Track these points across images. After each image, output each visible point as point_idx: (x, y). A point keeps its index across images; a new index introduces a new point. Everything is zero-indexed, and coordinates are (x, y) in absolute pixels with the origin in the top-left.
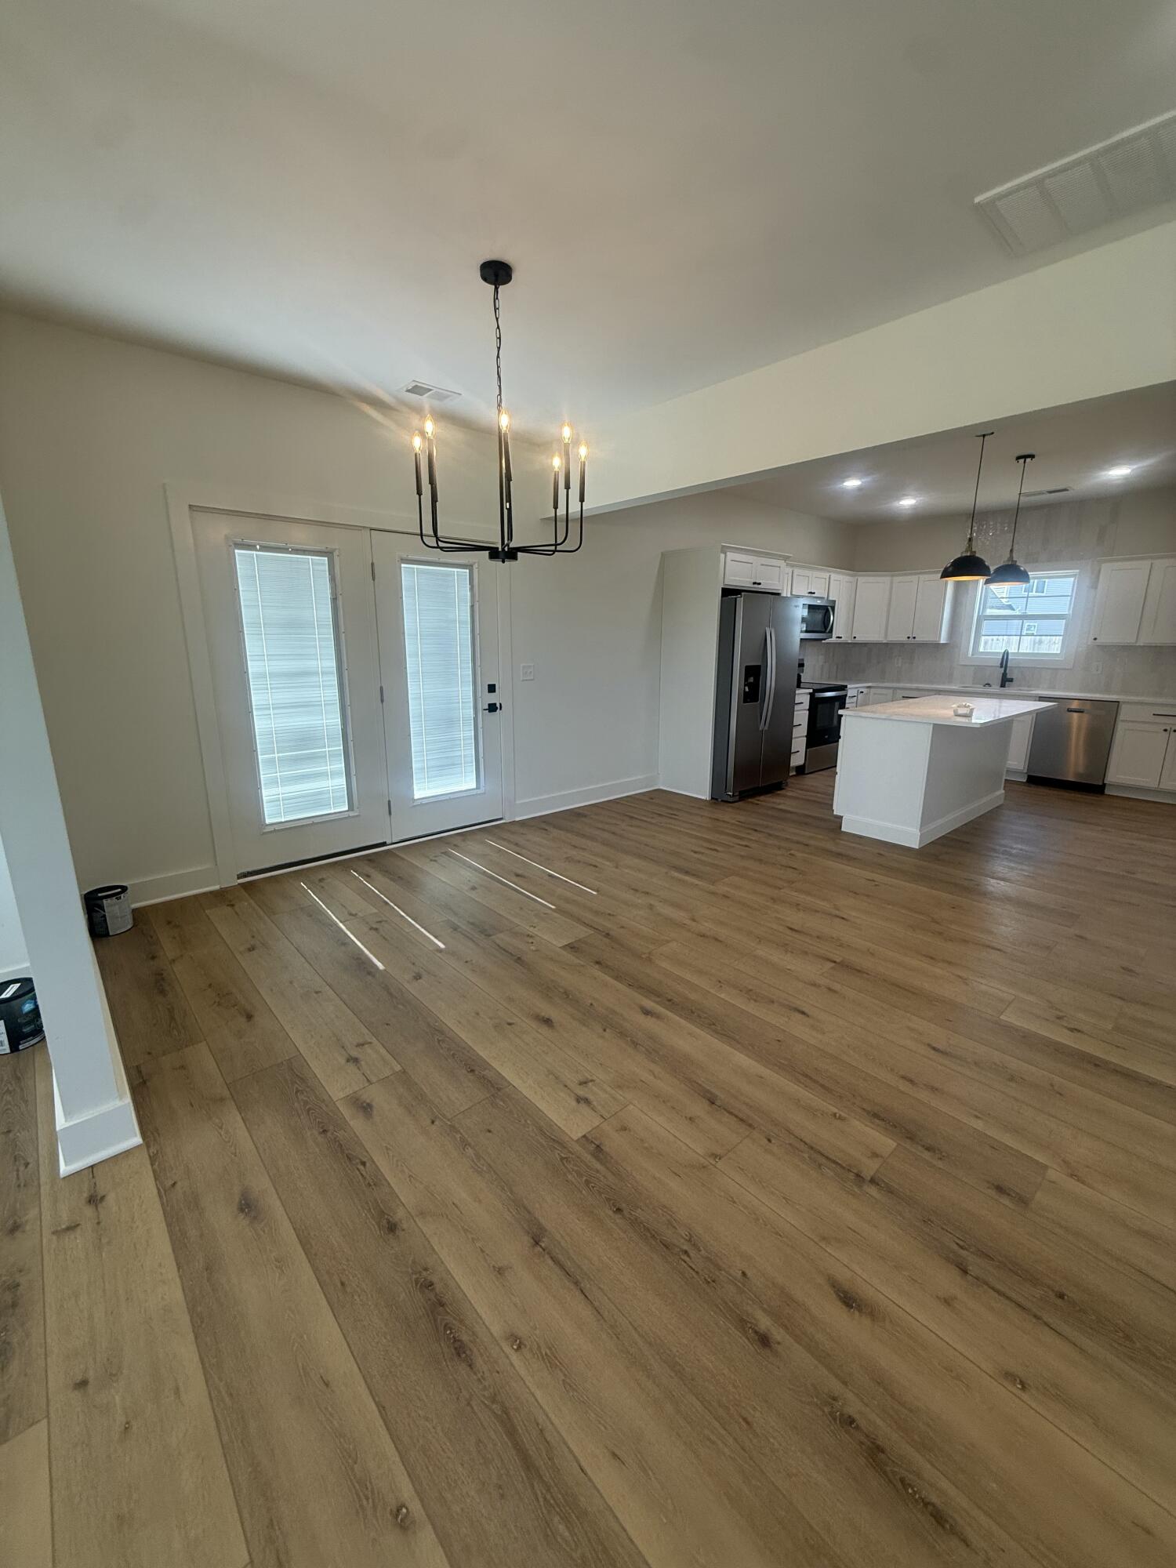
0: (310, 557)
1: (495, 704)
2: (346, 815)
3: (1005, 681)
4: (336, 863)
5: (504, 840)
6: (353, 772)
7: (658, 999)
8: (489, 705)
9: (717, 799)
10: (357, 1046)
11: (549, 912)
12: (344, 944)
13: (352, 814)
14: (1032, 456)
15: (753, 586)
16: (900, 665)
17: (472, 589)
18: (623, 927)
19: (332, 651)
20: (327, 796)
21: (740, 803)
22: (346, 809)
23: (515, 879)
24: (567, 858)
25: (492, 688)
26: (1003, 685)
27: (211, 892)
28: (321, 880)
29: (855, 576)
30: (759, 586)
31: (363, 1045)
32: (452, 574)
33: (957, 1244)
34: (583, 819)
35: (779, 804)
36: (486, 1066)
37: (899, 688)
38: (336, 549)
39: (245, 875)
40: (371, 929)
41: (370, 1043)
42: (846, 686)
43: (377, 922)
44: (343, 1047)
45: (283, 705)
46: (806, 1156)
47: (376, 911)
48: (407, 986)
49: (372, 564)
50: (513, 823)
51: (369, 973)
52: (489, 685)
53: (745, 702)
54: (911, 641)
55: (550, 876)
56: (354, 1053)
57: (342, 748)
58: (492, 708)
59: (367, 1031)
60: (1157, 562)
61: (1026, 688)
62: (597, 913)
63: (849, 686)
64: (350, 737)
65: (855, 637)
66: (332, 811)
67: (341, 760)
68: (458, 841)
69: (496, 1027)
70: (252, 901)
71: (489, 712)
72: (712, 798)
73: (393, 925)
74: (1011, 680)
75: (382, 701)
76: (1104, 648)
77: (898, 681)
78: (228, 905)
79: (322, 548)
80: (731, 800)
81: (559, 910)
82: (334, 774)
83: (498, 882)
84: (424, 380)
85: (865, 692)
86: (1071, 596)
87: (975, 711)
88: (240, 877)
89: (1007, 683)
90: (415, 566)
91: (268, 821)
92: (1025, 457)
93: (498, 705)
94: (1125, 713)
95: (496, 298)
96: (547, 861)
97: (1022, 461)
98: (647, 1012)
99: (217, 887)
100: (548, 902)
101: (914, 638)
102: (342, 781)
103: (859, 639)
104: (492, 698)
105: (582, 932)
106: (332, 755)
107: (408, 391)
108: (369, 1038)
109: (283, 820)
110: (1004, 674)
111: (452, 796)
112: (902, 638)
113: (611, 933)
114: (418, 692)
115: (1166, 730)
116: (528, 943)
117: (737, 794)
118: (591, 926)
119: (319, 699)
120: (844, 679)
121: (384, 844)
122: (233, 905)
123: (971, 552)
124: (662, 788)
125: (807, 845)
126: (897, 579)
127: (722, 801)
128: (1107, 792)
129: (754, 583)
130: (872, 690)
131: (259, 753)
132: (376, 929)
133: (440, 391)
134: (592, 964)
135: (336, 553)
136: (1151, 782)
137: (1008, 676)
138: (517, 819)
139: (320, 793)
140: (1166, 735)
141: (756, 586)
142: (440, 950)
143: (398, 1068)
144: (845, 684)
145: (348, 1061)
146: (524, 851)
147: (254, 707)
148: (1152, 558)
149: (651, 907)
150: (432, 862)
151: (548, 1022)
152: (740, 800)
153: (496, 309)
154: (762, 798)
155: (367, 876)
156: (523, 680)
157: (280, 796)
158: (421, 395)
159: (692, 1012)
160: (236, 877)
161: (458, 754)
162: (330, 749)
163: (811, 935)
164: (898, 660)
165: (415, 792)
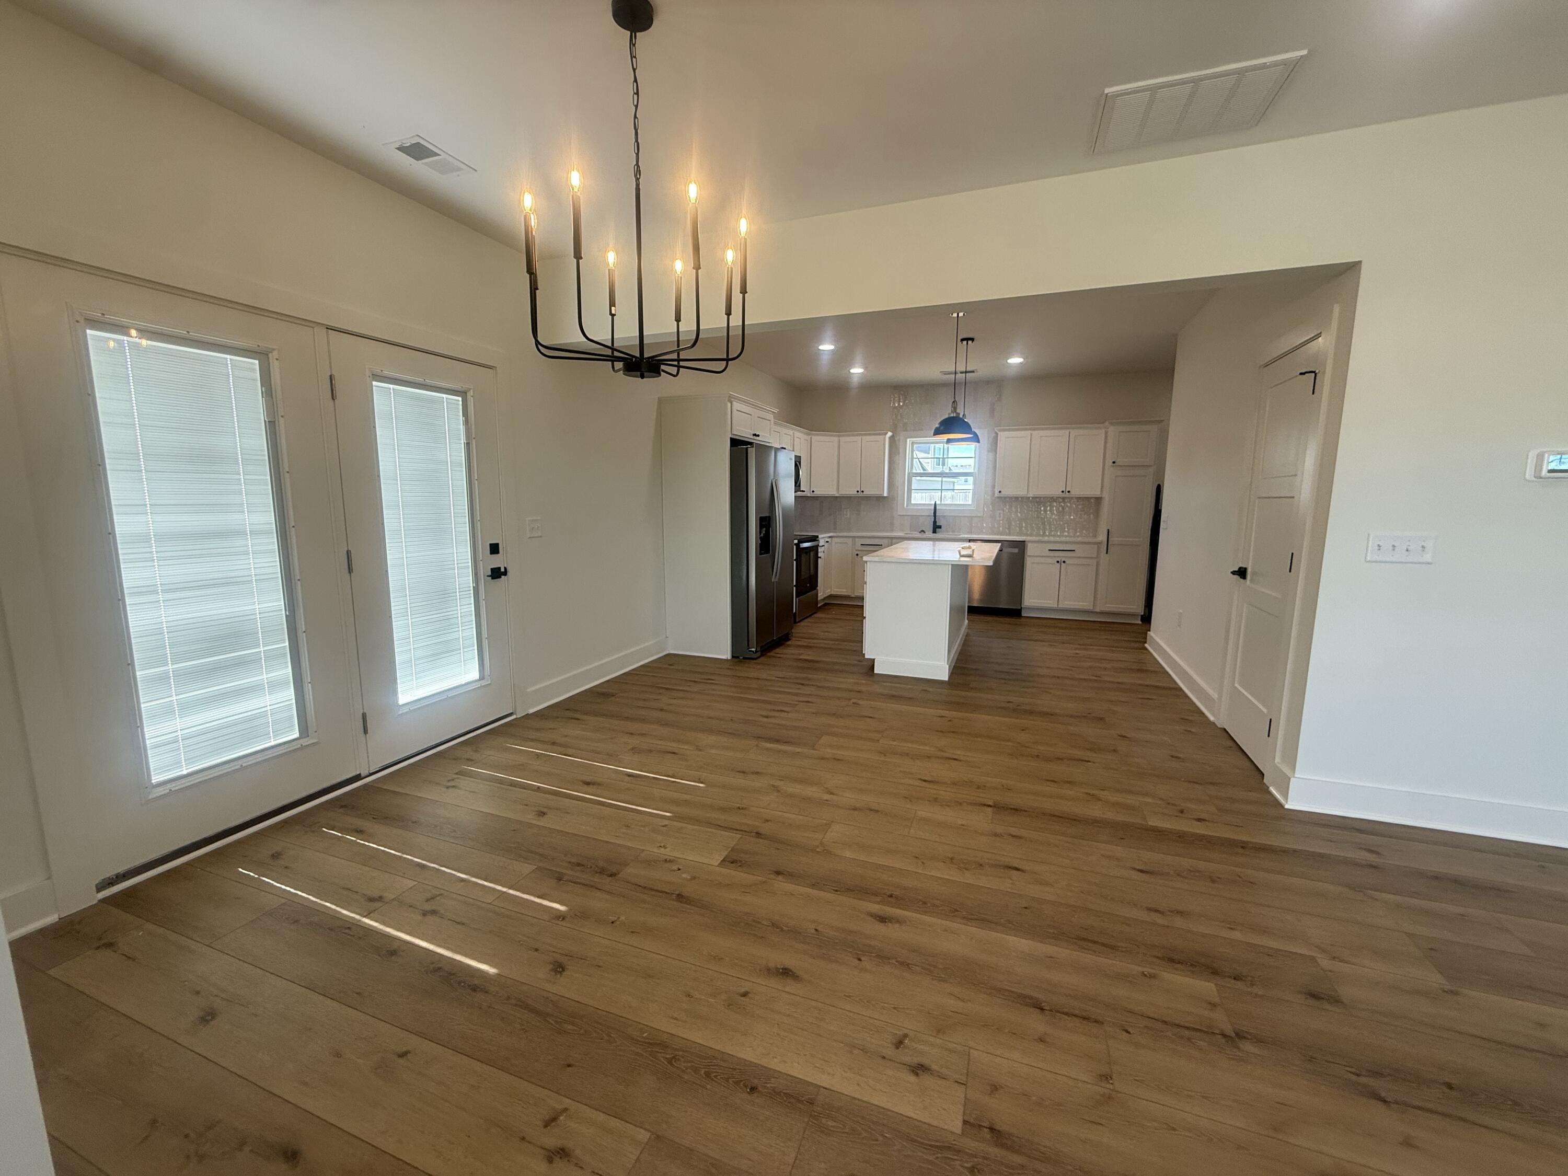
0: (228, 357)
1: (499, 568)
2: (297, 745)
3: (936, 528)
4: (285, 821)
5: (532, 740)
6: (307, 677)
7: (878, 899)
8: (492, 570)
9: (738, 657)
10: (546, 1126)
11: (666, 822)
12: (393, 953)
13: (305, 742)
14: (972, 340)
15: (752, 437)
16: (848, 516)
17: (466, 422)
18: (767, 821)
19: (268, 500)
20: (263, 720)
21: (762, 659)
22: (297, 735)
23: (586, 788)
24: (633, 749)
25: (494, 549)
26: (934, 532)
27: (42, 932)
28: (276, 856)
29: (809, 435)
30: (757, 438)
31: (554, 1119)
32: (441, 401)
33: (1350, 1072)
34: (613, 698)
35: (800, 654)
36: (769, 1073)
37: (858, 537)
38: (274, 349)
39: (111, 882)
40: (425, 914)
41: (566, 1110)
42: (817, 537)
43: (427, 900)
44: (523, 1139)
45: (181, 586)
46: (1169, 1034)
47: (412, 883)
48: (548, 987)
49: (331, 378)
50: (527, 716)
51: (475, 989)
52: (491, 544)
53: (761, 554)
54: (860, 494)
55: (630, 775)
56: (551, 1141)
57: (287, 644)
58: (497, 573)
59: (546, 1092)
60: (1035, 433)
61: (951, 533)
62: (723, 810)
63: (820, 536)
64: (302, 626)
65: (813, 491)
66: (273, 743)
67: (287, 662)
68: (469, 753)
69: (730, 1005)
70: (150, 927)
71: (492, 579)
72: (733, 657)
73: (455, 896)
74: (940, 527)
75: (350, 570)
76: (1005, 500)
77: (849, 530)
78: (98, 948)
79: (251, 344)
80: (755, 656)
81: (677, 817)
82: (274, 686)
83: (567, 798)
84: (431, 139)
85: (830, 542)
86: (975, 457)
87: (975, 552)
88: (100, 888)
89: (937, 529)
90: (391, 386)
91: (155, 779)
92: (967, 339)
93: (503, 570)
94: (1031, 550)
95: (632, 44)
96: (611, 757)
97: (965, 342)
98: (883, 919)
99: (52, 918)
100: (653, 809)
101: (863, 492)
102: (289, 694)
103: (818, 492)
104: (497, 561)
105: (732, 839)
106: (270, 656)
107: (401, 149)
108: (557, 1102)
109: (185, 772)
110: (935, 522)
111: (451, 694)
112: (852, 492)
113: (761, 831)
114: (401, 556)
115: (1058, 562)
116: (674, 871)
117: (759, 649)
118: (732, 829)
119: (246, 573)
120: (815, 532)
121: (358, 778)
122: (110, 945)
123: (957, 413)
124: (672, 652)
125: (859, 692)
126: (843, 439)
127: (744, 658)
128: (1024, 614)
129: (755, 435)
130: (835, 540)
131: (137, 667)
132: (434, 912)
133: (451, 159)
134: (772, 876)
135: (273, 356)
136: (1052, 603)
137: (938, 524)
138: (531, 711)
139: (250, 719)
140: (1059, 564)
141: (755, 437)
142: (561, 917)
143: (644, 1136)
144: (816, 534)
145: (550, 1160)
146: (570, 751)
147: (126, 591)
148: (1030, 429)
149: (777, 789)
150: (451, 790)
151: (786, 973)
152: (762, 655)
153: (633, 57)
154: (778, 650)
155: (359, 832)
156: (530, 538)
157: (179, 733)
158: (417, 159)
159: (925, 903)
160: (94, 889)
161: (455, 635)
162: (266, 648)
163: (946, 783)
164: (846, 512)
165: (400, 695)
